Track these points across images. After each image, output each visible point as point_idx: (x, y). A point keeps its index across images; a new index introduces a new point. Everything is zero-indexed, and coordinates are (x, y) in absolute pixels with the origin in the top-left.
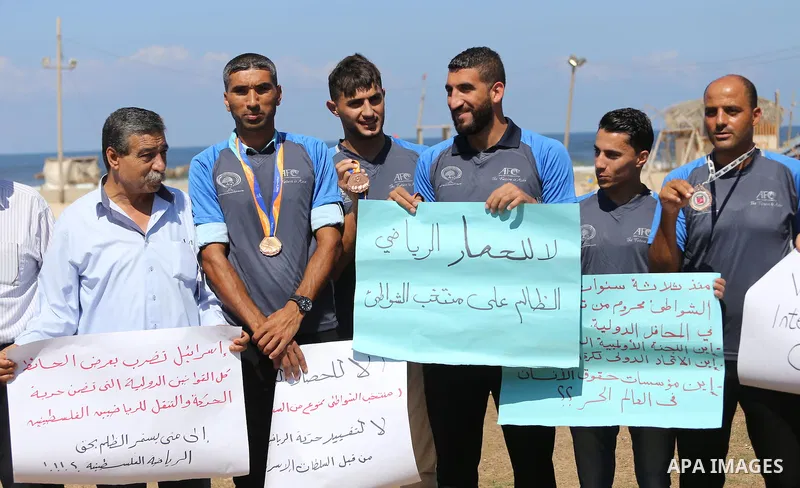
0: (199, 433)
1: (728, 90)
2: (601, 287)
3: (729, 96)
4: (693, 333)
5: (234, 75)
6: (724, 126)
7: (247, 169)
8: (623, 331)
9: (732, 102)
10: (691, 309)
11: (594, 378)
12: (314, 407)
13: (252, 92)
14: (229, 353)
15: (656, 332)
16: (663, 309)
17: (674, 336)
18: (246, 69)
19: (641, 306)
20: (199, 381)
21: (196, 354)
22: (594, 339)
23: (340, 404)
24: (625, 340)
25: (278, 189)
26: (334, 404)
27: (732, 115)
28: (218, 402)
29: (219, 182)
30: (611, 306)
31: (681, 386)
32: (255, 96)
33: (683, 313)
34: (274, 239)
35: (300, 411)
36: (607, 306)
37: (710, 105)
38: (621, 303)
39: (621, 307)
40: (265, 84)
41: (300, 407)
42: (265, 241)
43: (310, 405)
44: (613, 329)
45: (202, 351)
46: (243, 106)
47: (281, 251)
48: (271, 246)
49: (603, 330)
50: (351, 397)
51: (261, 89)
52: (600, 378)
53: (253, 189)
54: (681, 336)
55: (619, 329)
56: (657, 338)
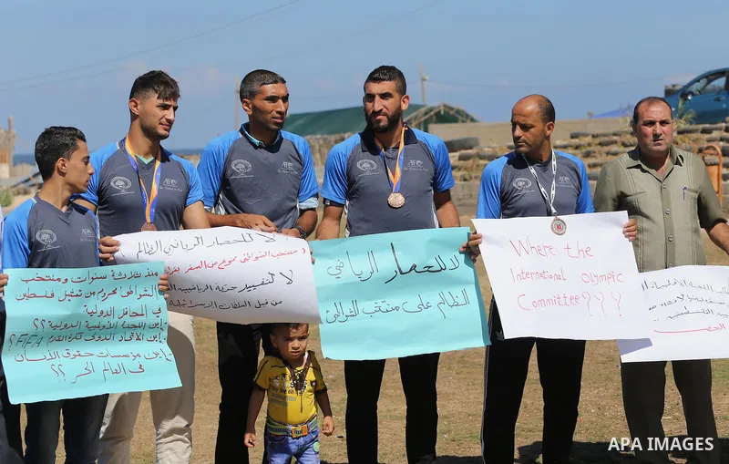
2: (92, 278)
4: (150, 313)
8: (105, 314)
10: (144, 293)
11: (76, 356)
15: (126, 313)
16: (129, 293)
17: (138, 315)
19: (114, 292)
22: (83, 323)
24: (104, 321)
30: (96, 293)
31: (142, 357)
33: (141, 296)
36: (94, 293)
38: (102, 290)
39: (102, 294)
44: (99, 313)
46: (273, 111)
49: (91, 314)
52: (80, 355)
54: (142, 315)
55: (102, 312)
56: (127, 318)
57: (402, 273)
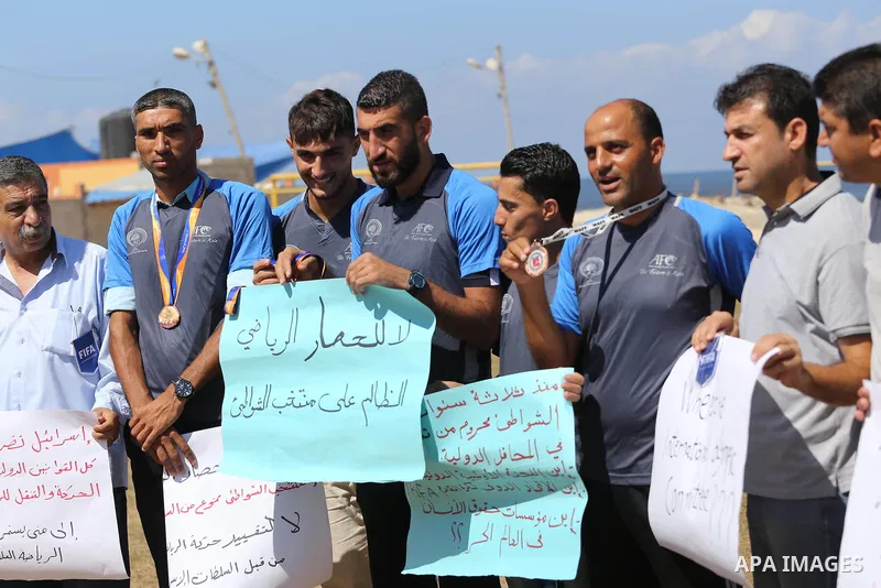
0: (67, 529)
1: (607, 119)
2: (439, 409)
3: (608, 128)
4: (542, 453)
5: (140, 115)
6: (609, 168)
7: (156, 225)
8: (473, 460)
9: (613, 136)
10: (536, 420)
12: (207, 505)
13: (160, 134)
14: (94, 442)
15: (505, 456)
16: (510, 424)
17: (523, 457)
18: (153, 107)
19: (486, 424)
20: (61, 470)
21: (57, 441)
23: (241, 499)
25: (185, 250)
26: (233, 500)
27: (617, 153)
28: (85, 495)
29: (129, 242)
30: (457, 430)
31: (548, 521)
32: (164, 138)
33: (530, 425)
34: (173, 309)
35: (192, 511)
36: (453, 430)
37: (589, 144)
38: (466, 423)
39: (467, 429)
40: (174, 125)
41: (192, 506)
42: (164, 311)
43: (204, 503)
44: (463, 460)
45: (63, 436)
46: (150, 151)
47: (179, 323)
48: (169, 315)
49: (454, 461)
50: (254, 491)
51: (170, 130)
53: (157, 250)
54: (531, 457)
55: (468, 458)
56: (507, 463)
57: (324, 346)
